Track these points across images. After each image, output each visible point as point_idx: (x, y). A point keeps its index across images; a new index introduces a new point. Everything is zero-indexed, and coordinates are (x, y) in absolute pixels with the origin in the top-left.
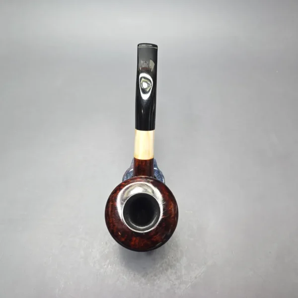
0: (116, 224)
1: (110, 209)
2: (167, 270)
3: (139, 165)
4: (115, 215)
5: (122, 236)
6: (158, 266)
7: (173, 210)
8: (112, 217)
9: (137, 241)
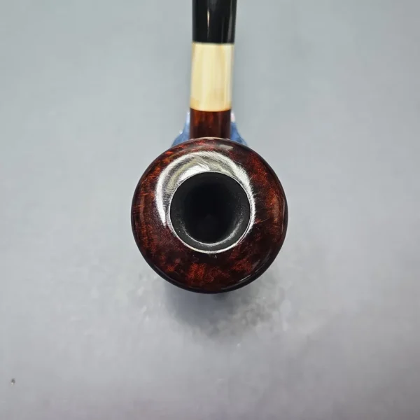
0: (155, 237)
1: (142, 206)
2: (254, 323)
3: (200, 123)
4: (152, 218)
5: (170, 260)
6: (237, 316)
7: (276, 207)
8: (146, 224)
9: (201, 271)
